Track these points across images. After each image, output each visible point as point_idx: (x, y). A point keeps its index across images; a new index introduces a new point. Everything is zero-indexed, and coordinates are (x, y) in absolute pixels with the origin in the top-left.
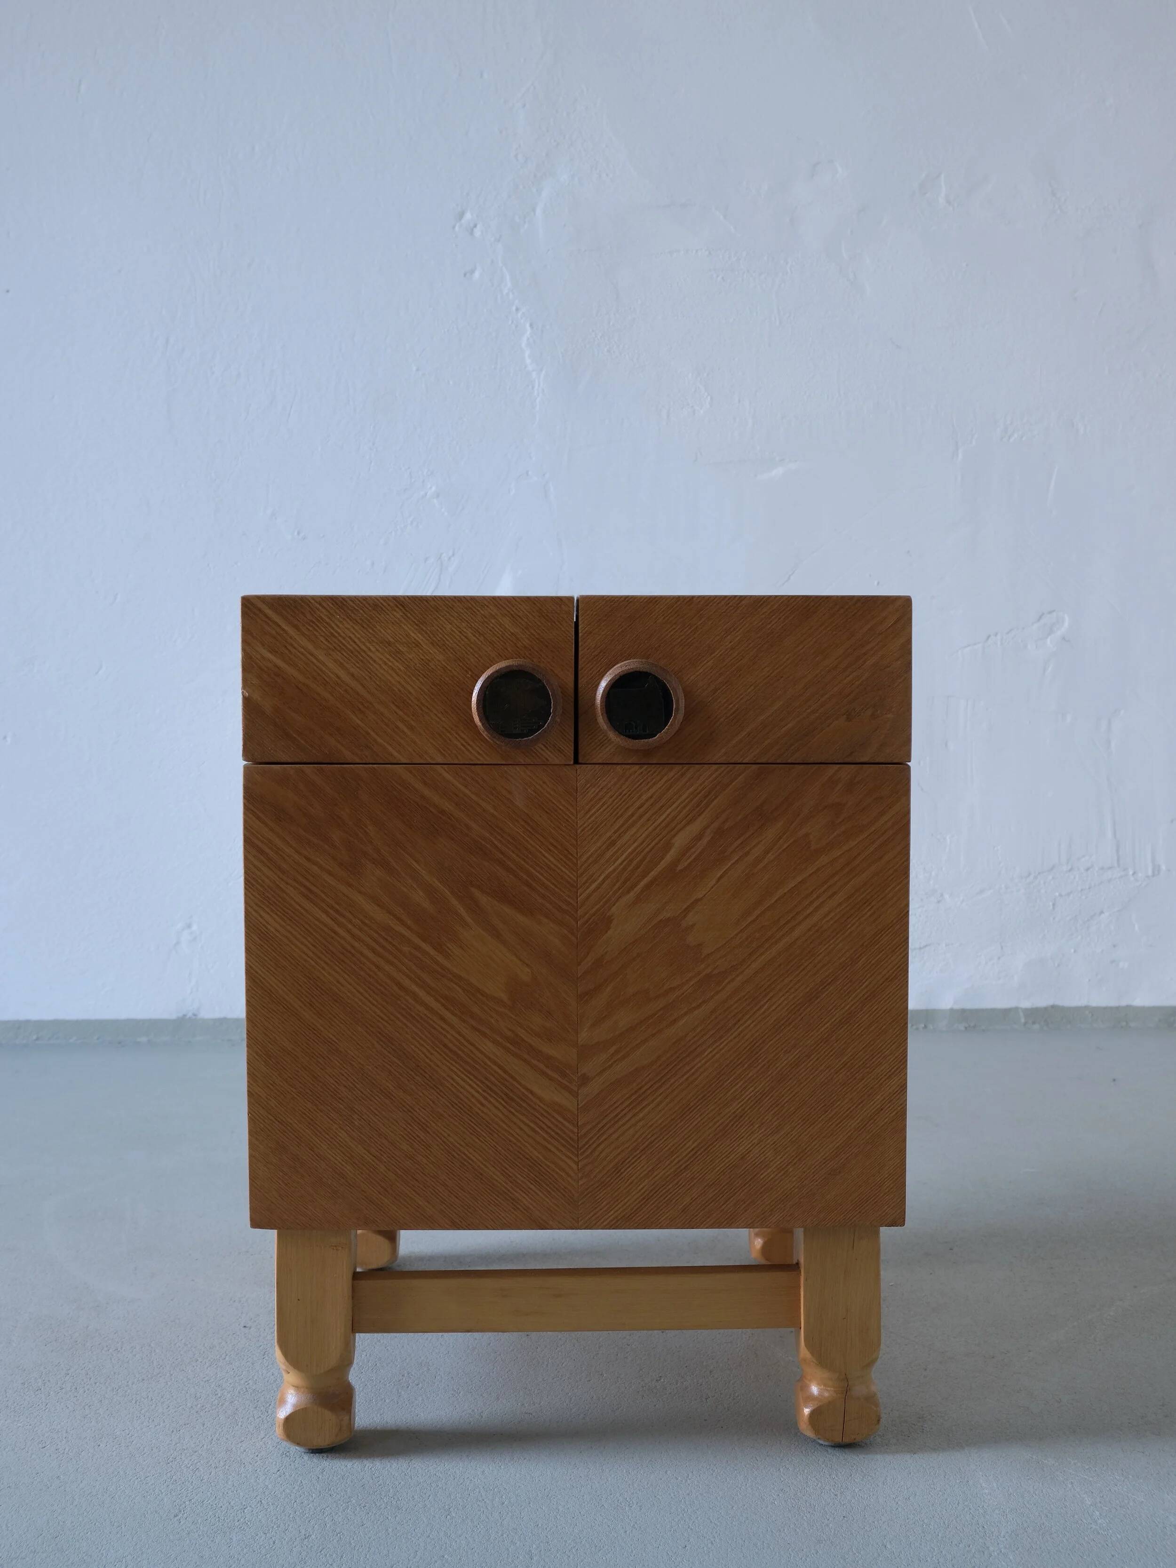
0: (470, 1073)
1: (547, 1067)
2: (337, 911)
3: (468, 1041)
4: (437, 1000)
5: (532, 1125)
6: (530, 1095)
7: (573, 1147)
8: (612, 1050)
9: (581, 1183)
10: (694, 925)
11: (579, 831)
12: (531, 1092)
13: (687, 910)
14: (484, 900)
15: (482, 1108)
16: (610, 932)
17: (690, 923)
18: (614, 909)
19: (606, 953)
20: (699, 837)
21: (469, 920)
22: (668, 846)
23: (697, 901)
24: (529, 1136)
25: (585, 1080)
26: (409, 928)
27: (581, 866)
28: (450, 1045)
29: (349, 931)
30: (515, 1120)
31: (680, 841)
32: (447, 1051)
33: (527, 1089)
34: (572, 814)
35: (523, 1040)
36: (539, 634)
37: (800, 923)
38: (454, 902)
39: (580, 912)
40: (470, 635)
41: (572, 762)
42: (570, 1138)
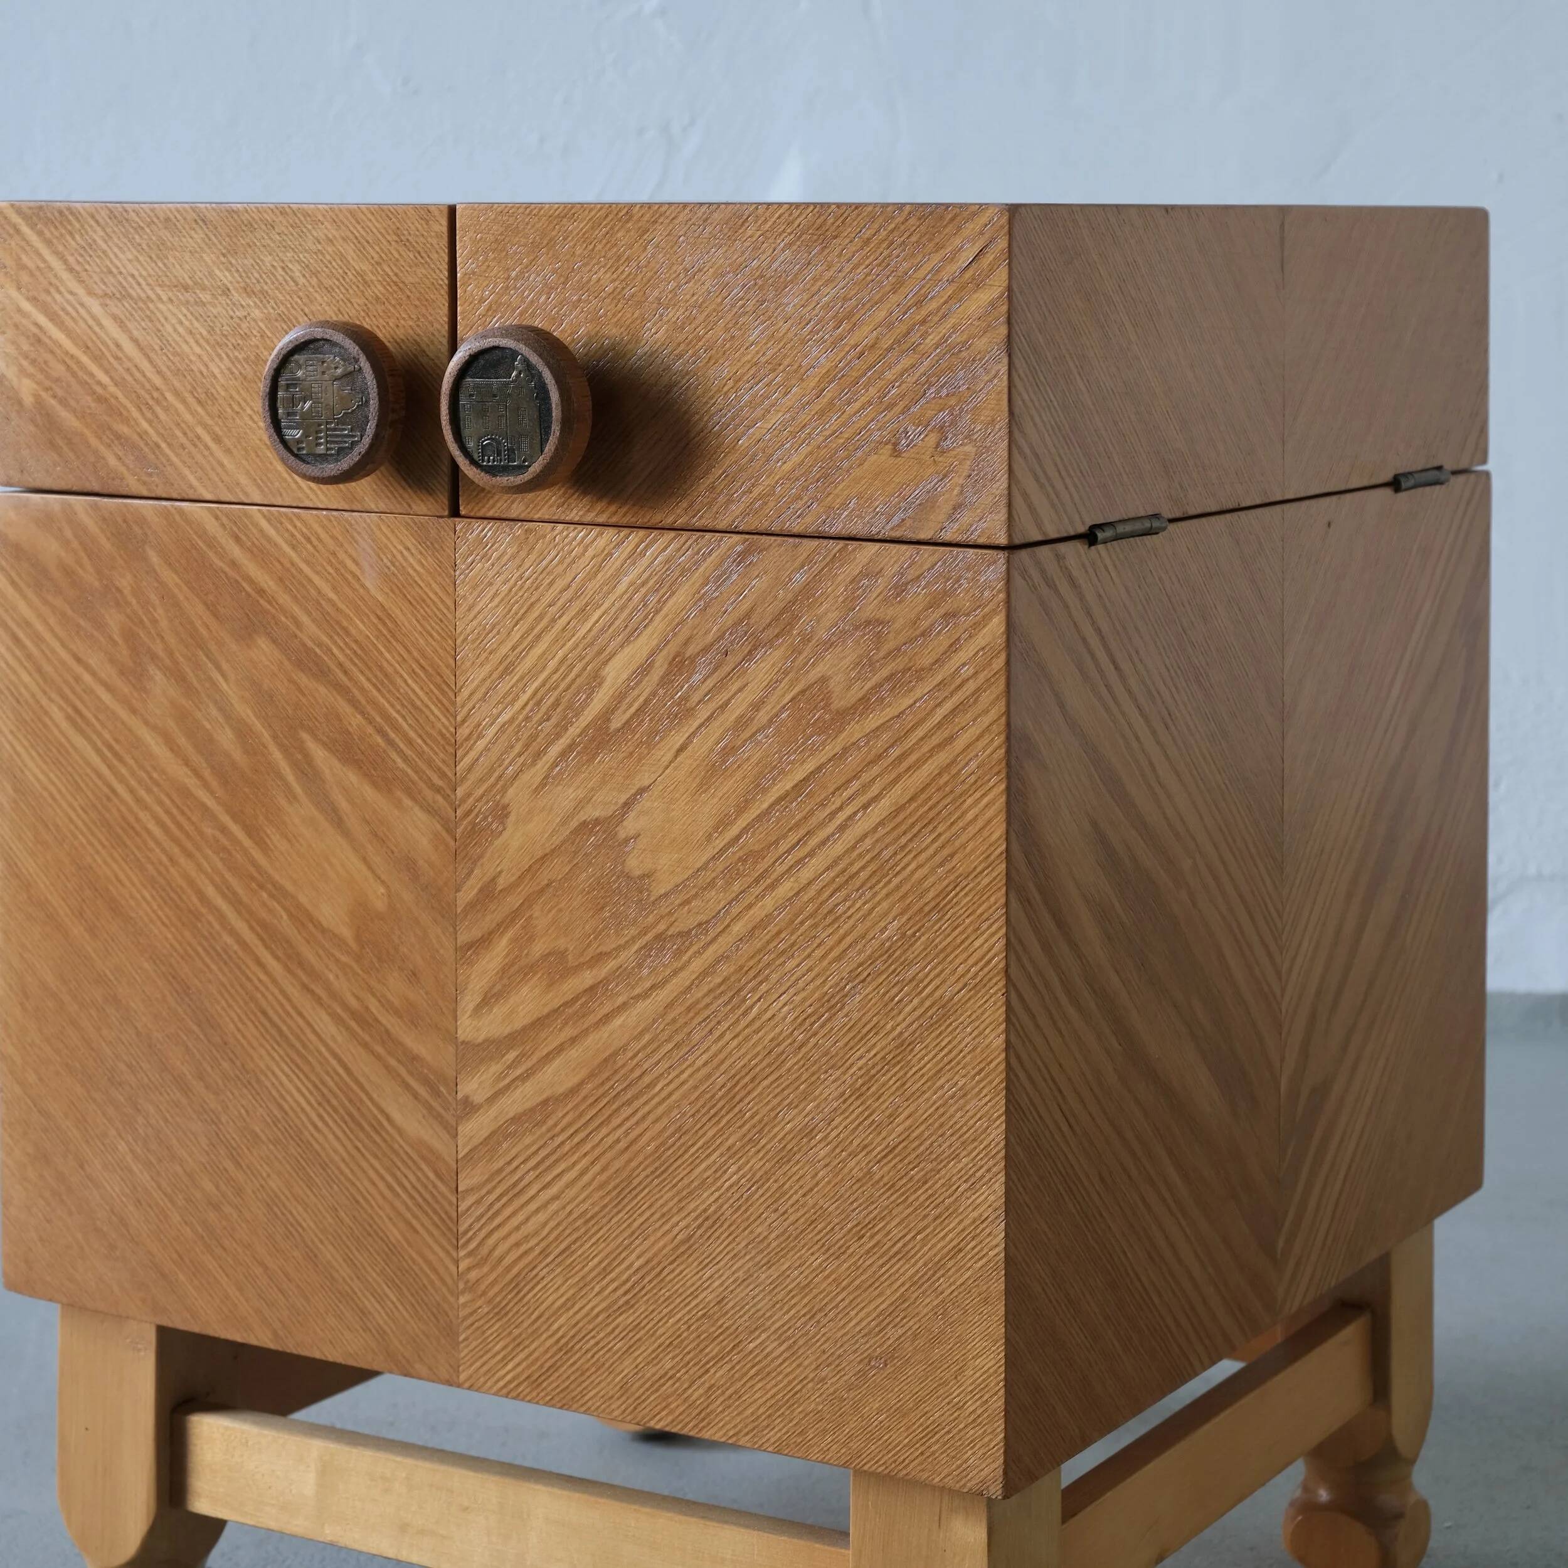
0: (297, 1066)
1: (411, 1074)
2: (116, 754)
3: (295, 1008)
4: (252, 928)
5: (389, 1179)
6: (385, 1123)
7: (450, 1229)
8: (512, 1055)
9: (462, 1300)
10: (636, 837)
11: (458, 642)
12: (388, 1118)
13: (627, 805)
14: (319, 754)
15: (316, 1134)
16: (506, 834)
17: (632, 833)
18: (511, 792)
19: (500, 872)
20: (645, 669)
21: (298, 789)
22: (596, 680)
23: (642, 791)
24: (384, 1197)
25: (469, 1108)
26: (212, 793)
27: (463, 707)
28: (271, 1012)
29: (132, 791)
30: (364, 1164)
31: (616, 672)
32: (268, 1025)
33: (382, 1111)
34: (448, 608)
35: (376, 1020)
36: (396, 275)
37: (811, 854)
38: (277, 755)
39: (460, 792)
40: (298, 274)
41: (446, 513)
42: (446, 1213)
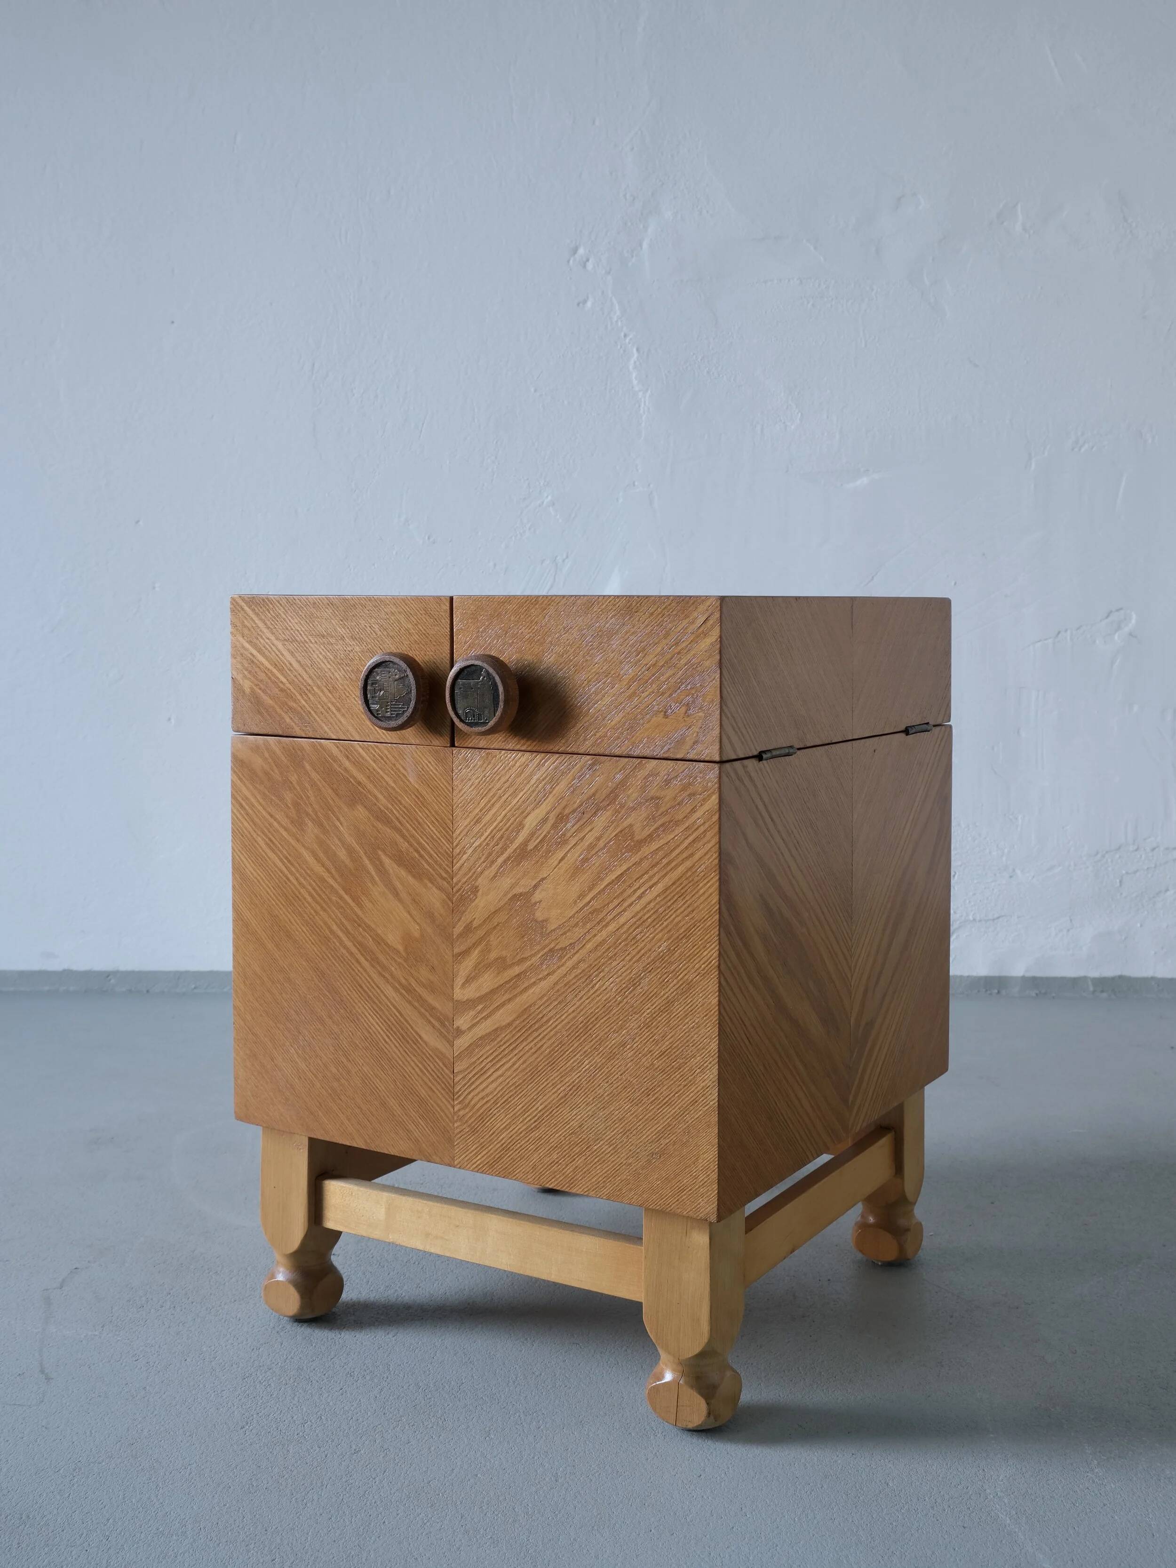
0: (376, 1012)
1: (431, 1016)
2: (289, 861)
3: (375, 984)
4: (355, 945)
5: (421, 1066)
6: (419, 1040)
7: (451, 1091)
8: (479, 1007)
9: (456, 1125)
10: (540, 902)
11: (454, 807)
12: (420, 1037)
13: (536, 887)
14: (387, 861)
15: (386, 1045)
16: (477, 901)
17: (538, 900)
18: (480, 880)
19: (475, 919)
20: (544, 820)
21: (377, 879)
22: (521, 826)
23: (543, 879)
24: (418, 1075)
25: (459, 1032)
26: (336, 880)
27: (456, 839)
28: (364, 986)
29: (297, 879)
30: (409, 1059)
31: (531, 822)
32: (362, 992)
33: (418, 1034)
34: (449, 790)
35: (415, 990)
36: (424, 629)
37: (624, 910)
38: (367, 862)
39: (455, 880)
40: (377, 629)
41: (449, 745)
42: (448, 1083)
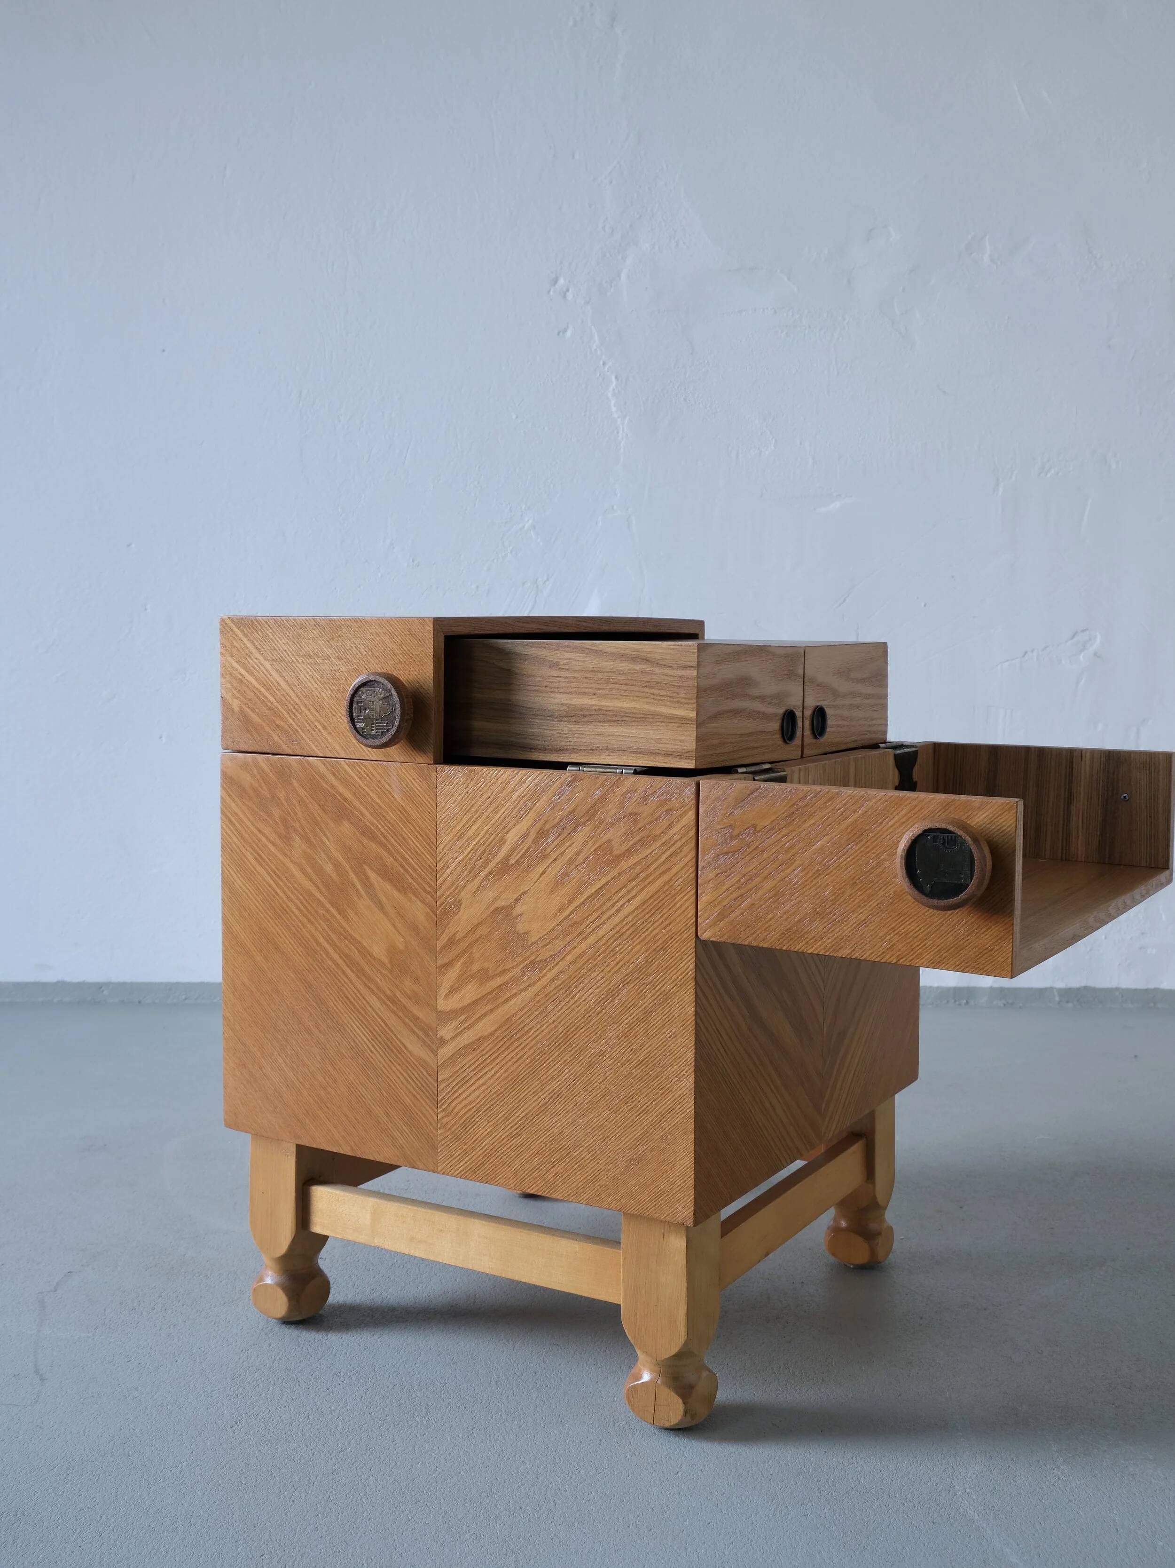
0: (362, 1022)
1: (415, 1026)
2: (278, 876)
3: (361, 995)
4: (341, 957)
5: (405, 1075)
6: (404, 1049)
7: (434, 1099)
8: (463, 1017)
9: (439, 1132)
10: (521, 915)
11: (438, 823)
12: (405, 1046)
13: (517, 900)
14: (372, 875)
15: (371, 1054)
16: (460, 914)
17: (519, 913)
18: (463, 894)
19: (457, 932)
20: (525, 836)
21: (363, 892)
22: (502, 841)
23: (524, 893)
24: (403, 1084)
25: (443, 1042)
26: (322, 894)
27: (440, 854)
28: (350, 997)
29: (285, 893)
30: (394, 1068)
31: (512, 837)
32: (348, 1003)
33: (402, 1043)
34: (433, 807)
35: (400, 1000)
36: (409, 650)
37: (603, 923)
38: (353, 876)
39: (438, 894)
40: (362, 650)
41: (432, 762)
42: (432, 1091)
